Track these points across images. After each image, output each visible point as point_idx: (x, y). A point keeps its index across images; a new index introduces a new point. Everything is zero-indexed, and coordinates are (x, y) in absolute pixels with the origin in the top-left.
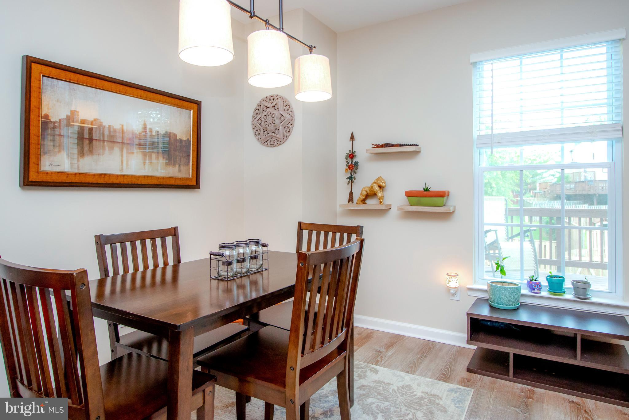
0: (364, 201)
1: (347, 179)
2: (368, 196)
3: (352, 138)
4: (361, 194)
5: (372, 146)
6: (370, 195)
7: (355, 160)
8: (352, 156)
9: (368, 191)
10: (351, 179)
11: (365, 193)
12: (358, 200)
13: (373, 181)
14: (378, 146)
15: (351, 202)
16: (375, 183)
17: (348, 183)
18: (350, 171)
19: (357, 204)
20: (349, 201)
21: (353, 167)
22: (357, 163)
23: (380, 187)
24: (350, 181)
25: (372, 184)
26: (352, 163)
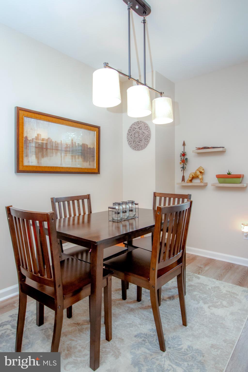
0: (191, 181)
1: (181, 168)
2: (193, 178)
3: (184, 144)
4: (189, 177)
5: (196, 148)
6: (194, 177)
7: (186, 157)
8: (184, 155)
9: (194, 175)
10: (183, 168)
11: (191, 176)
12: (187, 180)
13: (196, 169)
14: (199, 149)
15: (183, 182)
16: (197, 170)
17: (182, 171)
18: (182, 163)
19: (187, 182)
20: (182, 181)
21: (184, 161)
22: (187, 159)
23: (201, 172)
24: (183, 169)
25: (196, 171)
26: (184, 159)
